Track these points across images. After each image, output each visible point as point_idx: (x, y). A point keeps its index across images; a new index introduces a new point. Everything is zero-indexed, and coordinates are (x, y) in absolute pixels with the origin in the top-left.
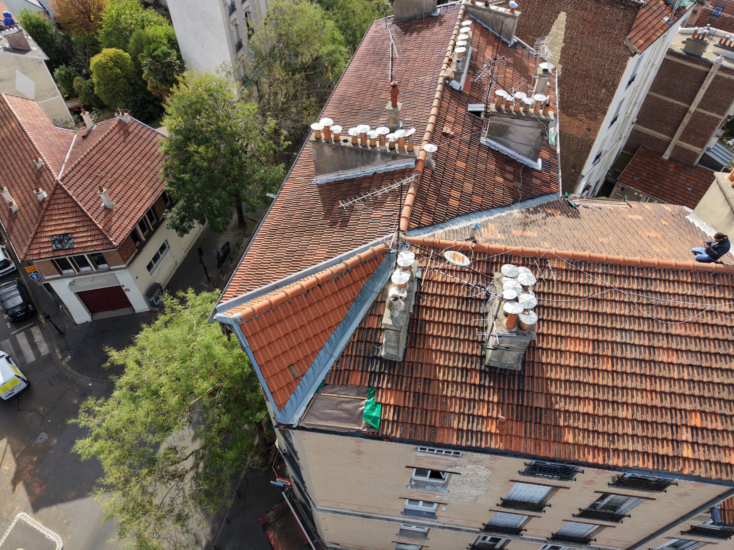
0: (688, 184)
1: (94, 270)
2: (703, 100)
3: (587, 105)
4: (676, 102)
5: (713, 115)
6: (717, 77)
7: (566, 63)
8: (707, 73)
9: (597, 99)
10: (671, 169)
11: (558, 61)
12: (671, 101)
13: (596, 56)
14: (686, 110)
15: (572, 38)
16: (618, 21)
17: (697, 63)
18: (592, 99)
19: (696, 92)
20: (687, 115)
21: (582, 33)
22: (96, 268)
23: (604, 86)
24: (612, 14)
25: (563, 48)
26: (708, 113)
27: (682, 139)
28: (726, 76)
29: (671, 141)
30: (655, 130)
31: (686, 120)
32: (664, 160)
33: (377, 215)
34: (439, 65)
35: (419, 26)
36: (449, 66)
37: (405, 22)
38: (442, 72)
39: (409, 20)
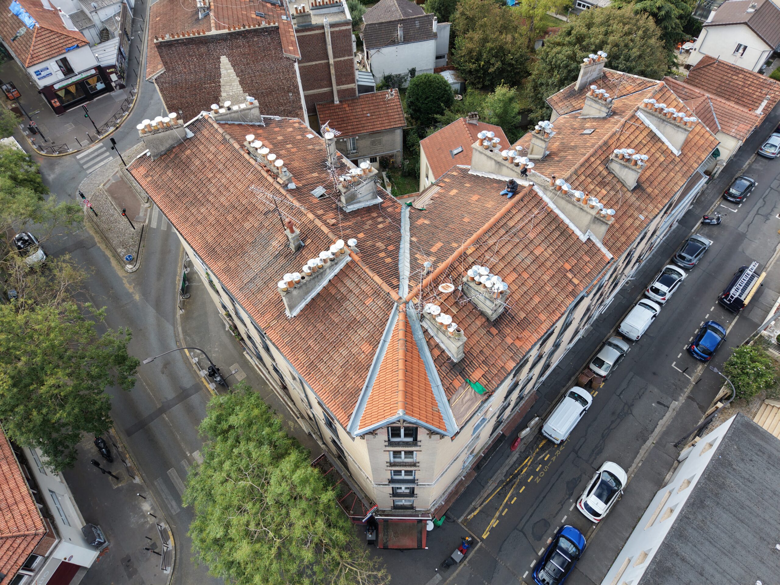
0: (365, 112)
1: (32, 574)
2: (333, 52)
3: (284, 110)
4: (317, 63)
5: (346, 58)
6: (332, 33)
7: (250, 90)
8: (324, 33)
9: (290, 102)
10: (347, 109)
11: (242, 92)
12: (314, 63)
13: (270, 75)
14: (328, 65)
15: (242, 71)
16: (269, 44)
17: (313, 30)
18: (286, 104)
19: (326, 49)
20: (331, 67)
21: (248, 64)
22: (31, 571)
23: (289, 91)
24: (262, 41)
25: (240, 81)
26: (342, 59)
27: (338, 84)
28: (337, 29)
29: (332, 90)
30: (317, 88)
31: (333, 71)
32: (337, 105)
33: (368, 302)
34: (262, 179)
35: (188, 152)
36: (275, 176)
37: (165, 154)
38: (275, 184)
39: (168, 151)
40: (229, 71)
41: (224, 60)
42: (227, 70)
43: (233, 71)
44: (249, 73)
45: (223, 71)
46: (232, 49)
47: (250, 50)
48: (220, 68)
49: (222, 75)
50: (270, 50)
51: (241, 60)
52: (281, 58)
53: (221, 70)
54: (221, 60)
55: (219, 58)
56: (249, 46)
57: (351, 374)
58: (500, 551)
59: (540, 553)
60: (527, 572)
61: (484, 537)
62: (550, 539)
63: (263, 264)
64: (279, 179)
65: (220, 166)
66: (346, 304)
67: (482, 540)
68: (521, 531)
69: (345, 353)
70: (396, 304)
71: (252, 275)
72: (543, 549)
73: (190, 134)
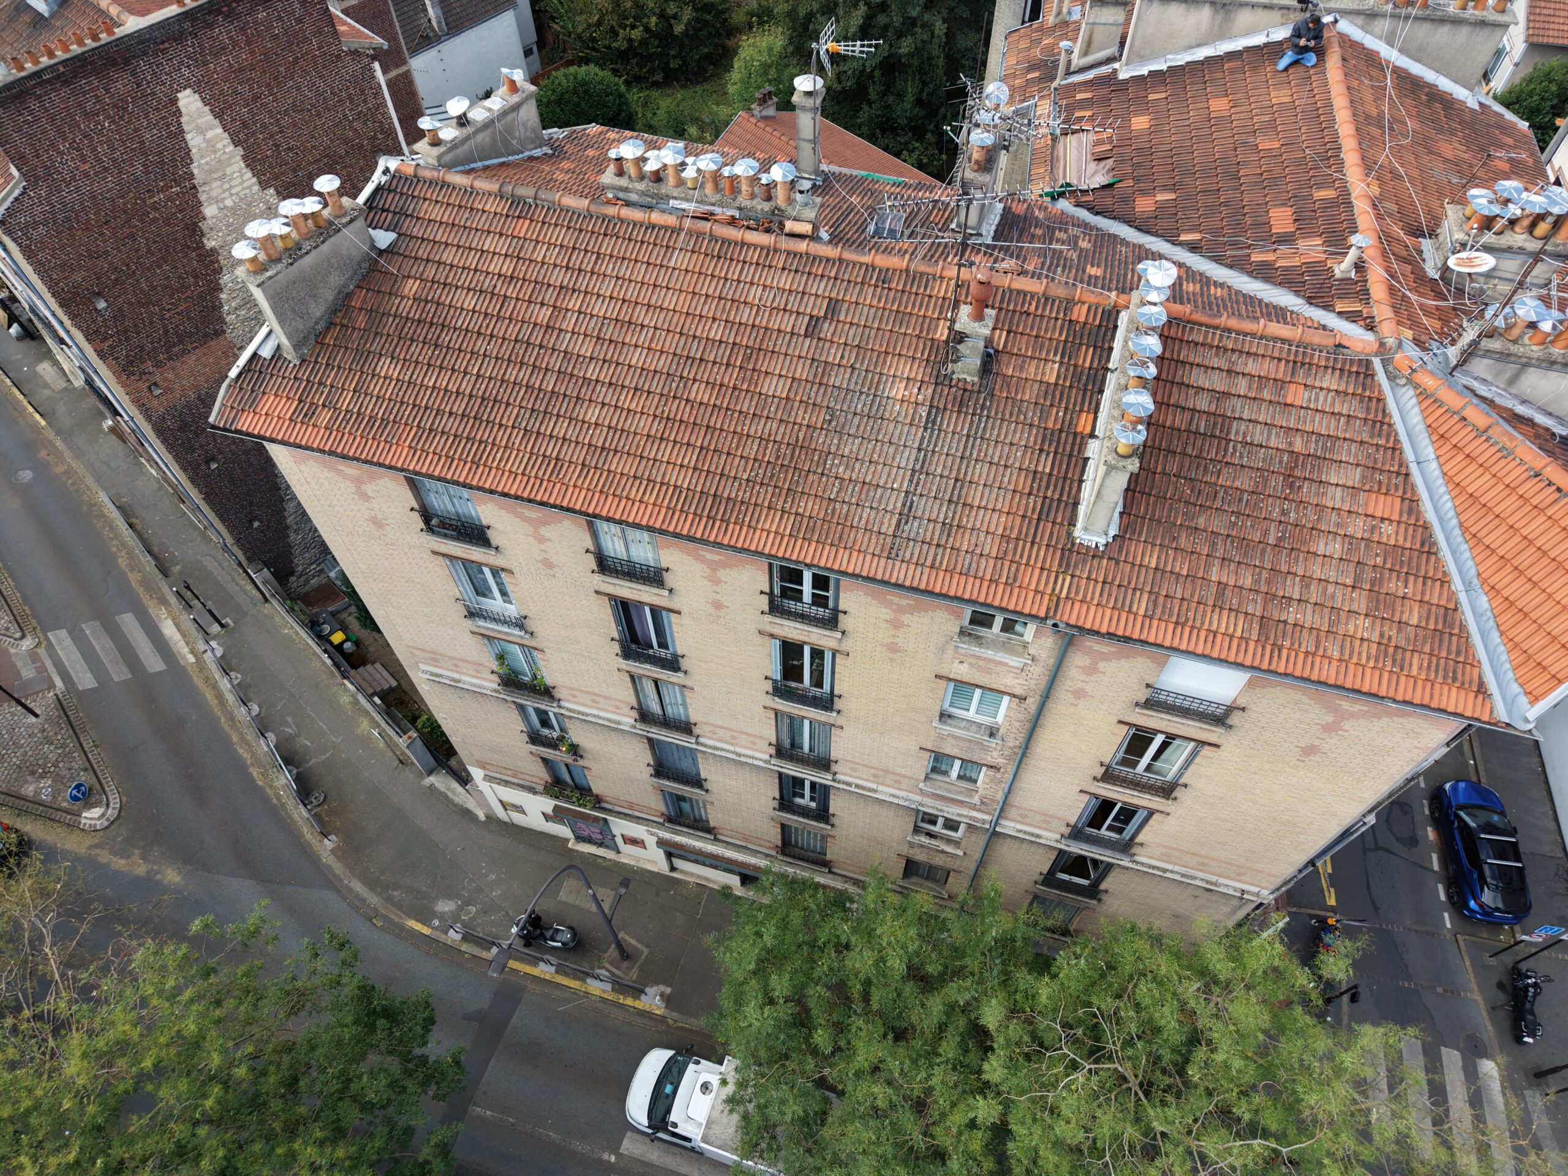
5: (394, 73)
33: (1296, 395)
34: (725, 250)
35: (411, 287)
36: (773, 223)
37: (331, 325)
38: (785, 244)
39: (334, 312)
40: (210, 134)
41: (189, 101)
42: (202, 131)
43: (220, 130)
44: (264, 126)
45: (194, 140)
46: (205, 64)
47: (252, 52)
48: (182, 132)
49: (194, 151)
50: (305, 40)
51: (235, 92)
52: (338, 57)
53: (188, 137)
54: (181, 104)
55: (174, 101)
56: (249, 43)
57: (1393, 585)
58: (1376, 909)
59: (1436, 866)
60: (1446, 915)
61: (1332, 902)
62: (1429, 829)
63: (906, 458)
64: (789, 226)
65: (558, 277)
66: (1237, 431)
67: (1332, 909)
68: (1378, 848)
69: (1336, 548)
70: (1377, 363)
71: (895, 502)
72: (1435, 856)
73: (384, 238)
